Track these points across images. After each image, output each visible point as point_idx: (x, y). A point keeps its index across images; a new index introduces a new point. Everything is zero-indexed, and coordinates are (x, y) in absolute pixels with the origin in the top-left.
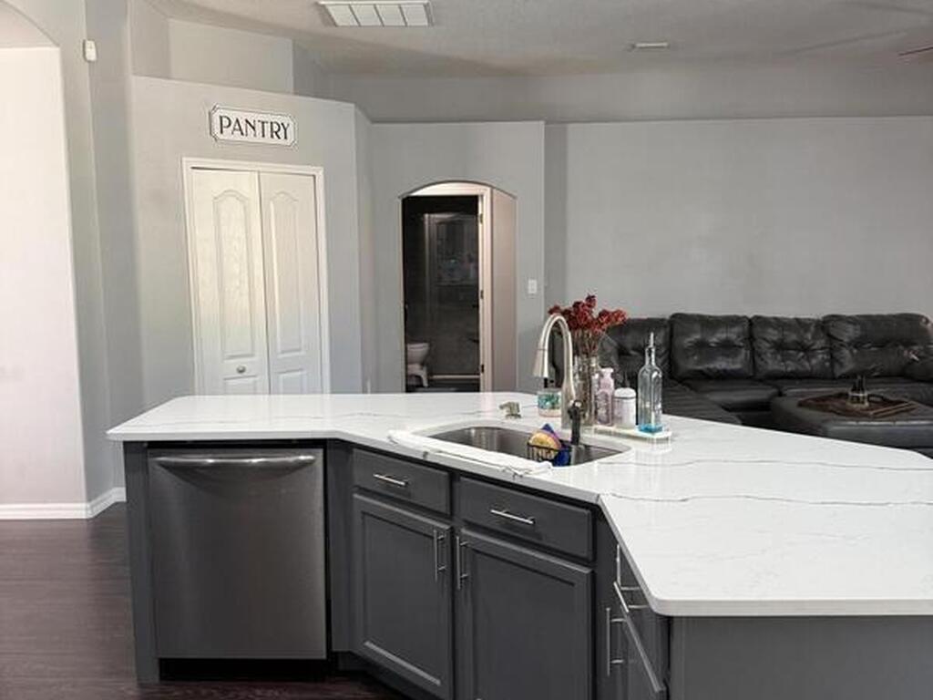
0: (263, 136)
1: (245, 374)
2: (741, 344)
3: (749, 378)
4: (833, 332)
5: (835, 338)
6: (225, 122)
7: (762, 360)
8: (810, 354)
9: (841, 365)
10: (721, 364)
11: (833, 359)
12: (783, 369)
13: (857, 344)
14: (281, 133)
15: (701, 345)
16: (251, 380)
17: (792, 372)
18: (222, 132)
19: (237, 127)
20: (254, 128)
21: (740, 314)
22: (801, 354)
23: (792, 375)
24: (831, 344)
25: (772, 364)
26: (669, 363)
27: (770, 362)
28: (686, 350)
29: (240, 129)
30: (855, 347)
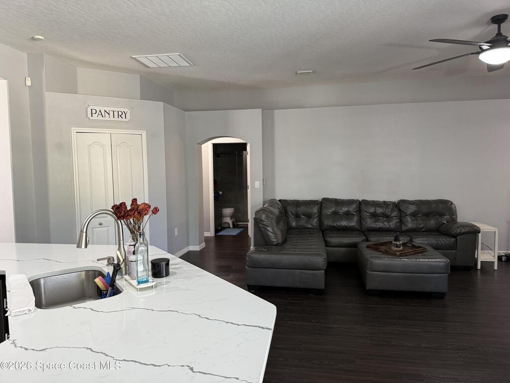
0: (114, 117)
1: (102, 226)
2: (355, 213)
3: (359, 230)
4: (402, 208)
5: (403, 212)
6: (94, 112)
7: (365, 221)
8: (389, 219)
9: (406, 225)
10: (344, 223)
11: (401, 222)
12: (375, 226)
13: (414, 215)
14: (123, 116)
15: (335, 213)
16: (106, 228)
17: (379, 228)
18: (92, 116)
19: (100, 113)
20: (109, 114)
21: (355, 198)
22: (385, 219)
23: (380, 229)
24: (401, 214)
25: (370, 223)
26: (320, 222)
27: (369, 223)
28: (327, 216)
29: (102, 115)
30: (413, 216)
